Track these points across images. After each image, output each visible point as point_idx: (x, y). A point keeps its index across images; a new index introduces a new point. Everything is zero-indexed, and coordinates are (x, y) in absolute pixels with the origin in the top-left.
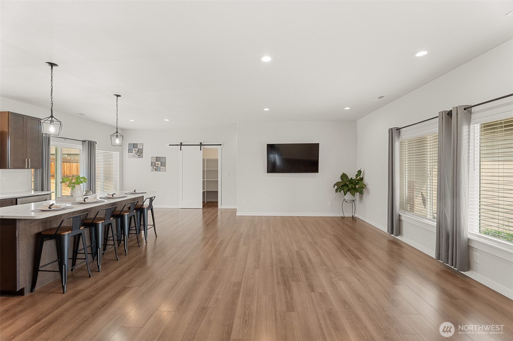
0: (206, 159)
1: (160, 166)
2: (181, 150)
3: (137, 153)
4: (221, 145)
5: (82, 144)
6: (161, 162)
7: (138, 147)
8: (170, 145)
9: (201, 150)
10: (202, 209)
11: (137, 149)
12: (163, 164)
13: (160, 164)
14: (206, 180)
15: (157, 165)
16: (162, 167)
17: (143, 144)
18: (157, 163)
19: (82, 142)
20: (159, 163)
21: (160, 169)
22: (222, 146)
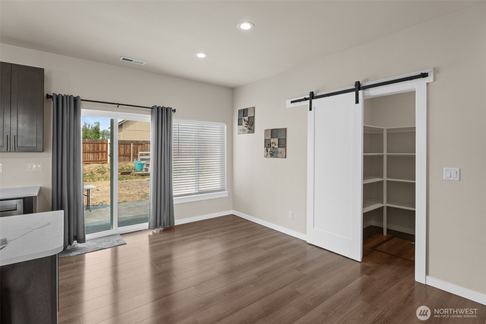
0: (388, 130)
1: (277, 147)
2: (311, 109)
3: (247, 124)
4: (424, 75)
5: (150, 113)
6: (279, 139)
7: (249, 114)
8: (292, 102)
9: (357, 102)
10: (359, 264)
11: (246, 118)
12: (283, 144)
13: (277, 143)
14: (387, 181)
15: (272, 146)
16: (280, 150)
17: (254, 108)
18: (272, 140)
19: (150, 109)
20: (276, 140)
21: (277, 153)
22: (430, 79)
